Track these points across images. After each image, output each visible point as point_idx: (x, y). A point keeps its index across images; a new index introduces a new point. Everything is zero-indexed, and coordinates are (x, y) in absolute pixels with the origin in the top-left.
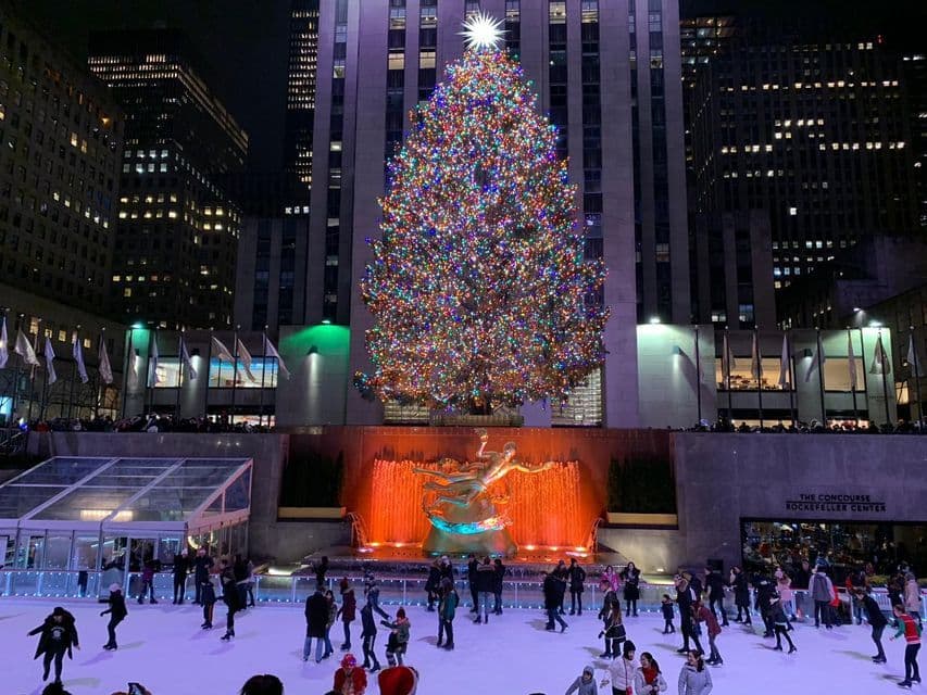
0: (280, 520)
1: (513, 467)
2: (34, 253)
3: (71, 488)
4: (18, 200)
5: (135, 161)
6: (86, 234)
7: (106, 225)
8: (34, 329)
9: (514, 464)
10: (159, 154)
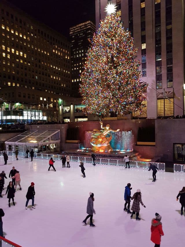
0: (66, 143)
1: (110, 131)
2: (53, 83)
3: (27, 136)
4: (49, 71)
5: (76, 54)
6: (65, 76)
7: (69, 73)
8: (52, 101)
9: (110, 130)
10: (81, 51)
